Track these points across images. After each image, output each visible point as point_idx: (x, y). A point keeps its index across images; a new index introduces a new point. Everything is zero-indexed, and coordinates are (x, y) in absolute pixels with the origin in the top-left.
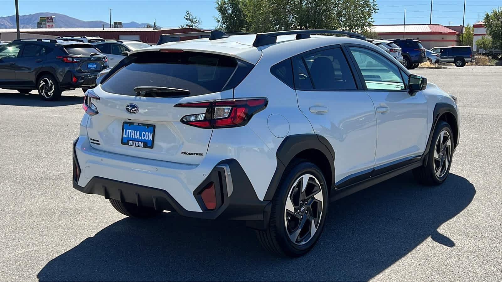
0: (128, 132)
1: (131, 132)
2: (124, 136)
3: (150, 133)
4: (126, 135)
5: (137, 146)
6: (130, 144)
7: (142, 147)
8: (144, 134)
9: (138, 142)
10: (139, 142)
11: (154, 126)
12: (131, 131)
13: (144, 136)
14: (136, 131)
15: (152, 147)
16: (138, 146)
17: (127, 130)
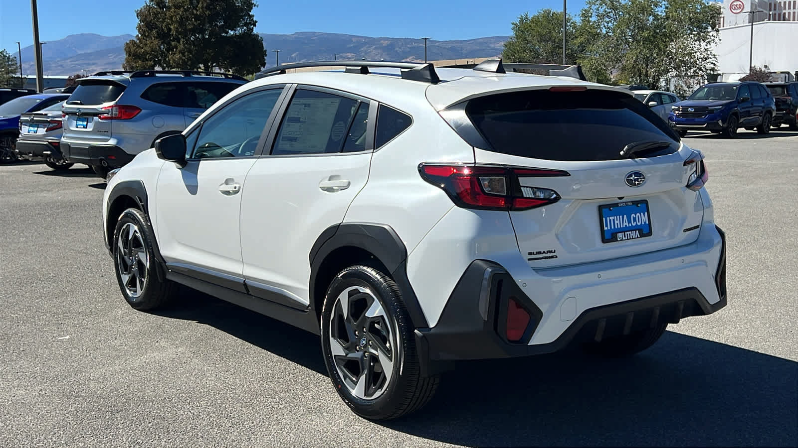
0: (610, 221)
1: (614, 220)
2: (606, 228)
3: (642, 214)
4: (607, 226)
5: (630, 239)
6: (619, 239)
7: (638, 237)
8: (633, 217)
9: (630, 232)
10: (632, 231)
11: (645, 202)
12: (613, 218)
13: (635, 220)
14: (621, 217)
15: (650, 233)
16: (633, 238)
17: (608, 218)
